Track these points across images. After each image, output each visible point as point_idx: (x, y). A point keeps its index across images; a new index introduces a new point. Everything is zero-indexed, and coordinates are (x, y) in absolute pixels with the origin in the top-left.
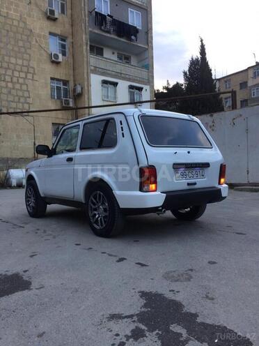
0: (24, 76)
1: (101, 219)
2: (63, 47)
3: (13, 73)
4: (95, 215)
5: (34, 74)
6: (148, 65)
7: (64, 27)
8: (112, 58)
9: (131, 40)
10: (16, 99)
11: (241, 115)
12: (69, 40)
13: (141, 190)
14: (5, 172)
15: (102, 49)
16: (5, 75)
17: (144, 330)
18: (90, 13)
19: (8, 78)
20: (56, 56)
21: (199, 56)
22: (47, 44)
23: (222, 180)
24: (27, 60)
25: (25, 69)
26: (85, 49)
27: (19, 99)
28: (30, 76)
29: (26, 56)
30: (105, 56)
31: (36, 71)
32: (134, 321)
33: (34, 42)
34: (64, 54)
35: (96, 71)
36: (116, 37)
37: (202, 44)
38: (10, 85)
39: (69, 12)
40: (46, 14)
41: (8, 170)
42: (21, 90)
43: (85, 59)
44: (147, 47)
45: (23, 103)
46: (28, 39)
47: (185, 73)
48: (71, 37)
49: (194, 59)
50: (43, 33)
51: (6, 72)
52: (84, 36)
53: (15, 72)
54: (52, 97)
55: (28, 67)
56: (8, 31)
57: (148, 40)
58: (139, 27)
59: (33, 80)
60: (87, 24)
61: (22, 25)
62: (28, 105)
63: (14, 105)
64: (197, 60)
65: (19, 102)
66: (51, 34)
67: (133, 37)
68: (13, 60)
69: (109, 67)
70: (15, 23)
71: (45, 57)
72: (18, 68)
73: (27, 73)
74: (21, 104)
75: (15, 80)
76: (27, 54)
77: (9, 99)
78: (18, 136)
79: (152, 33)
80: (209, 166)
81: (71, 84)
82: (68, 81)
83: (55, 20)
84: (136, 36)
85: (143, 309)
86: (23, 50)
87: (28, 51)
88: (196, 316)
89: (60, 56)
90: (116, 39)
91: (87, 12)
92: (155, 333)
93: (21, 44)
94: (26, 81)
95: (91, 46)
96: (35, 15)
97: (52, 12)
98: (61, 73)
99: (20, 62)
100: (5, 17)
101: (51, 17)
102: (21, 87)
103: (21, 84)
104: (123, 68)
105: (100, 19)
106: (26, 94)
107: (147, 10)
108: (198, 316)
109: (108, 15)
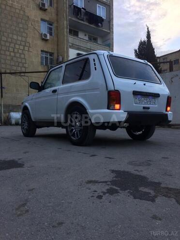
0: (22, 48)
1: (77, 133)
2: (50, 29)
3: (15, 46)
4: (73, 130)
5: (29, 47)
6: (110, 44)
7: (52, 15)
8: (84, 38)
9: (98, 26)
10: (17, 64)
11: (177, 76)
12: (55, 25)
13: (108, 108)
14: (8, 114)
15: (78, 32)
16: (9, 47)
17: (117, 190)
18: (70, 6)
19: (11, 49)
20: (45, 35)
21: (146, 39)
22: (39, 26)
23: (169, 109)
24: (24, 37)
25: (23, 43)
26: (66, 31)
27: (19, 64)
28: (26, 48)
29: (24, 35)
30: (79, 36)
31: (31, 46)
32: (108, 185)
33: (30, 25)
34: (51, 34)
35: (73, 46)
36: (87, 24)
37: (148, 30)
38: (12, 54)
39: (55, 5)
40: (39, 5)
41: (9, 113)
42: (20, 58)
43: (66, 38)
44: (109, 31)
45: (21, 67)
46: (26, 22)
47: (136, 51)
48: (56, 22)
49: (142, 41)
50: (36, 19)
51: (10, 44)
52: (65, 22)
53: (16, 45)
54: (42, 63)
55: (25, 42)
56: (12, 16)
57: (110, 27)
58: (104, 18)
59: (28, 51)
60: (68, 14)
61: (22, 12)
62: (24, 69)
63: (15, 68)
64: (144, 41)
65: (18, 66)
66: (42, 20)
67: (100, 24)
68: (15, 37)
69: (82, 44)
70: (17, 11)
71: (37, 35)
72: (19, 42)
73: (24, 46)
74: (19, 68)
75: (16, 50)
76: (25, 33)
77: (12, 64)
78: (17, 90)
79: (113, 22)
80: (159, 96)
81: (55, 55)
82: (53, 53)
83: (45, 10)
84: (101, 24)
85: (114, 179)
86: (22, 30)
87: (26, 31)
88: (159, 183)
89: (48, 35)
90: (88, 26)
91: (67, 6)
92: (126, 191)
93: (21, 26)
94: (24, 52)
95: (69, 30)
96: (32, 6)
97: (43, 5)
98: (48, 48)
99: (20, 38)
100: (10, 6)
101: (42, 8)
102: (20, 56)
103: (20, 54)
104: (92, 45)
105: (77, 11)
106: (24, 61)
107: (110, 6)
108: (161, 184)
109: (83, 8)
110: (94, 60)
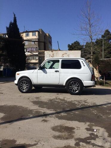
11: (66, 53)
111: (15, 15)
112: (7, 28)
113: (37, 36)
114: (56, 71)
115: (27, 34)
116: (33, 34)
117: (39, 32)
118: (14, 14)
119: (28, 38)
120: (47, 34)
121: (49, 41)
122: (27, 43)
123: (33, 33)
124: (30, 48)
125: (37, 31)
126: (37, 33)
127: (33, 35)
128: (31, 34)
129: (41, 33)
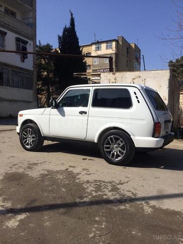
11: (140, 77)
13: (153, 136)
37: (72, 17)
44: (31, 8)
57: (32, 2)
64: (69, 28)
104: (10, 21)
110: (135, 93)
111: (72, 15)
112: (59, 38)
113: (115, 49)
114: (81, 113)
115: (98, 47)
116: (107, 46)
117: (117, 41)
118: (71, 13)
119: (99, 53)
120: (133, 46)
121: (136, 57)
122: (97, 61)
123: (107, 43)
124: (102, 70)
125: (115, 40)
126: (114, 44)
127: (107, 48)
128: (104, 46)
129: (121, 43)
